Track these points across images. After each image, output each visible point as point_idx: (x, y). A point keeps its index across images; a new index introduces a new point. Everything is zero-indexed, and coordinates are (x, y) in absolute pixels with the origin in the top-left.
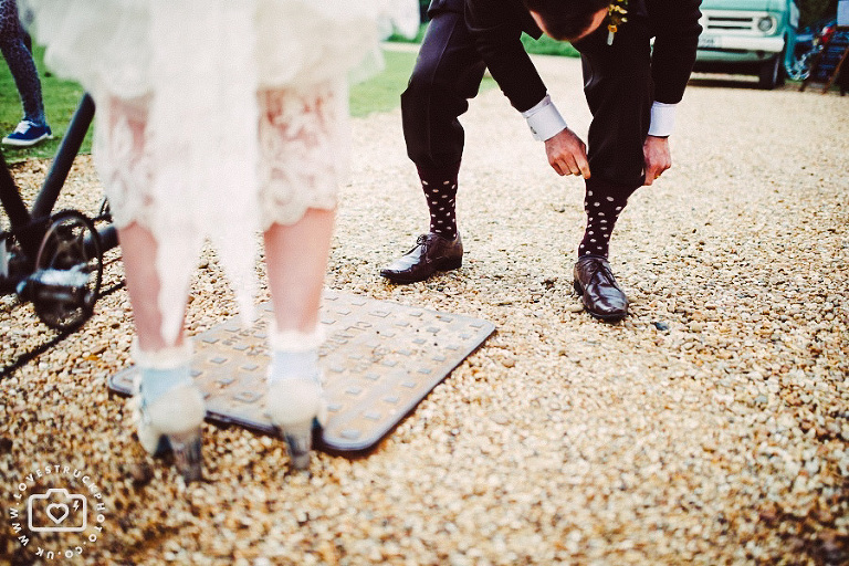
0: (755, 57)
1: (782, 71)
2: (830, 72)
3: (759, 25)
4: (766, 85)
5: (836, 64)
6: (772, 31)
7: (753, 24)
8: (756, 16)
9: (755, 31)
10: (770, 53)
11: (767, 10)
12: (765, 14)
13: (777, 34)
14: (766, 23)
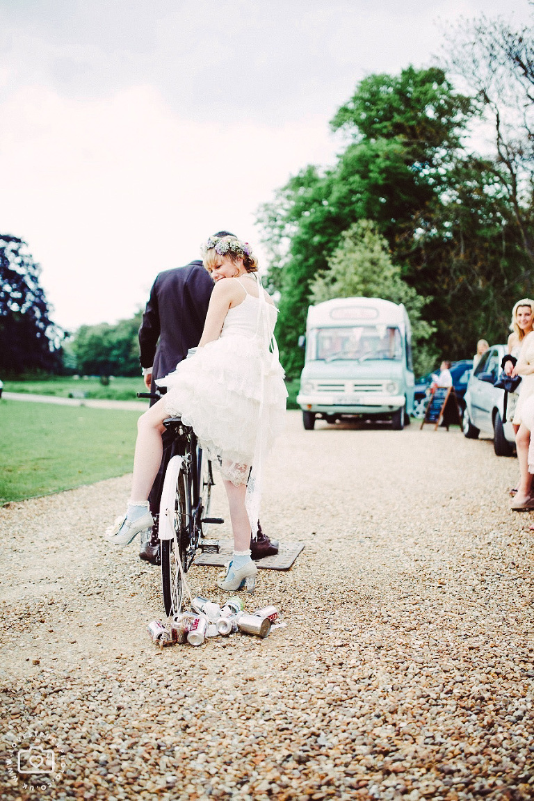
0: (388, 410)
1: (406, 417)
2: (437, 417)
3: (387, 388)
4: (398, 427)
5: (440, 412)
6: (396, 392)
7: (383, 388)
8: (385, 382)
9: (385, 393)
10: (397, 406)
11: (391, 379)
12: (389, 381)
13: (399, 394)
14: (391, 387)
